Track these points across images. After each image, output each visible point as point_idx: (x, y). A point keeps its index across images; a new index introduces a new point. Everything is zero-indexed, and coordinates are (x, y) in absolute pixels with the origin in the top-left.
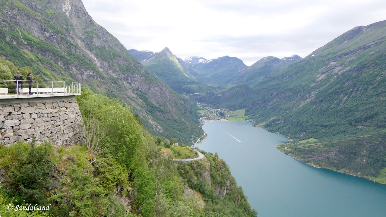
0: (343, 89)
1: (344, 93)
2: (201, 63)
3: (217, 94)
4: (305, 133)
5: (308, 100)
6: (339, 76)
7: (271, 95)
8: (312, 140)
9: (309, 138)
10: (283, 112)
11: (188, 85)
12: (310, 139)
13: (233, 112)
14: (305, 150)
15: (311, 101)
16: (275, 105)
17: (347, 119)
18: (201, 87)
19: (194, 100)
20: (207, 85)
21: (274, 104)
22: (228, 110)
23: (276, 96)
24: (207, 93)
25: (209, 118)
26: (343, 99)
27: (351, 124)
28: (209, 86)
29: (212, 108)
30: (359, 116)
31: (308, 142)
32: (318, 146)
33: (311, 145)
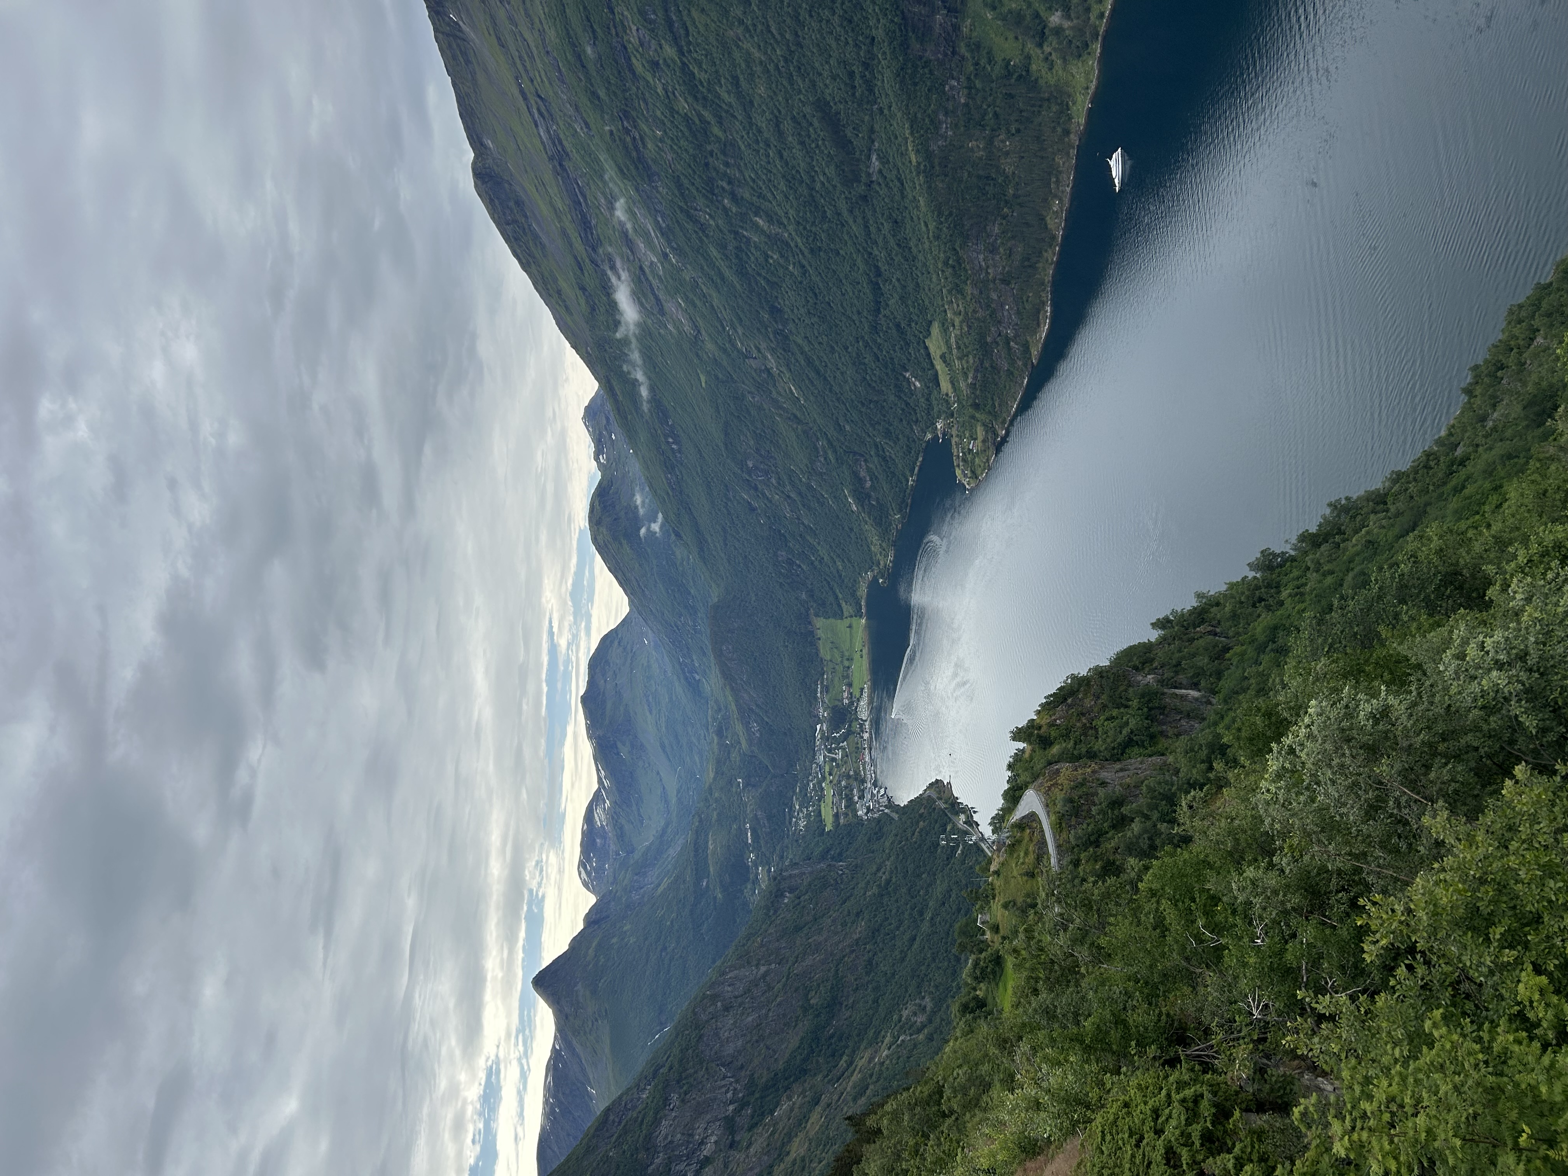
0: (726, 232)
1: (742, 227)
2: (614, 816)
3: (750, 741)
4: (907, 371)
5: (772, 363)
6: (672, 248)
8: (935, 345)
9: (929, 355)
10: (822, 460)
11: (708, 877)
12: (932, 349)
13: (828, 669)
14: (976, 370)
15: (773, 351)
17: (845, 214)
18: (719, 815)
19: (778, 848)
20: (710, 789)
22: (822, 692)
24: (747, 785)
25: (857, 773)
26: (765, 228)
27: (864, 198)
28: (715, 779)
29: (812, 762)
30: (831, 171)
31: (943, 357)
32: (961, 317)
33: (958, 348)
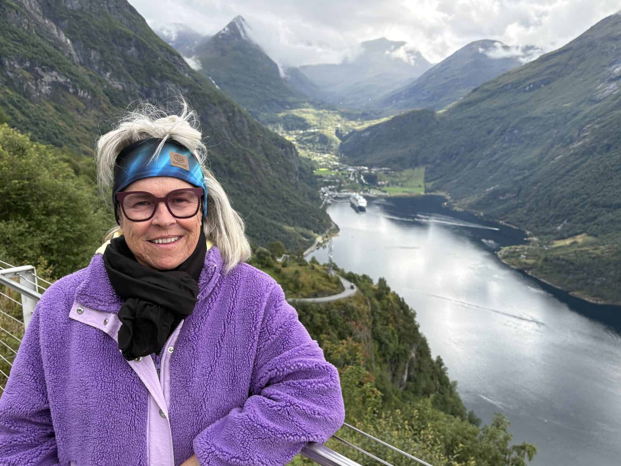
3: (360, 131)
5: (577, 145)
7: (489, 132)
9: (577, 234)
10: (517, 172)
11: (291, 109)
12: (580, 237)
13: (398, 174)
14: (567, 261)
15: (583, 146)
16: (497, 156)
18: (322, 115)
19: (305, 146)
21: (495, 154)
22: (385, 170)
23: (502, 134)
24: (337, 130)
25: (342, 188)
29: (348, 164)
31: (575, 243)
32: (600, 254)
33: (582, 251)
